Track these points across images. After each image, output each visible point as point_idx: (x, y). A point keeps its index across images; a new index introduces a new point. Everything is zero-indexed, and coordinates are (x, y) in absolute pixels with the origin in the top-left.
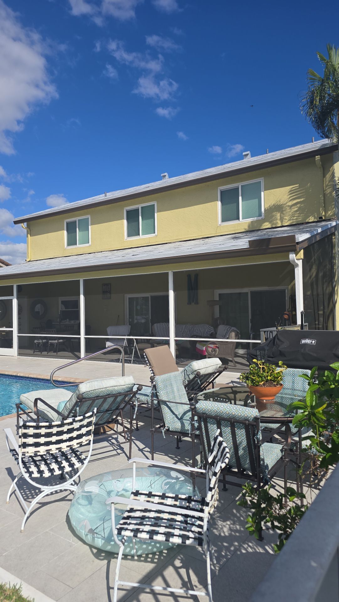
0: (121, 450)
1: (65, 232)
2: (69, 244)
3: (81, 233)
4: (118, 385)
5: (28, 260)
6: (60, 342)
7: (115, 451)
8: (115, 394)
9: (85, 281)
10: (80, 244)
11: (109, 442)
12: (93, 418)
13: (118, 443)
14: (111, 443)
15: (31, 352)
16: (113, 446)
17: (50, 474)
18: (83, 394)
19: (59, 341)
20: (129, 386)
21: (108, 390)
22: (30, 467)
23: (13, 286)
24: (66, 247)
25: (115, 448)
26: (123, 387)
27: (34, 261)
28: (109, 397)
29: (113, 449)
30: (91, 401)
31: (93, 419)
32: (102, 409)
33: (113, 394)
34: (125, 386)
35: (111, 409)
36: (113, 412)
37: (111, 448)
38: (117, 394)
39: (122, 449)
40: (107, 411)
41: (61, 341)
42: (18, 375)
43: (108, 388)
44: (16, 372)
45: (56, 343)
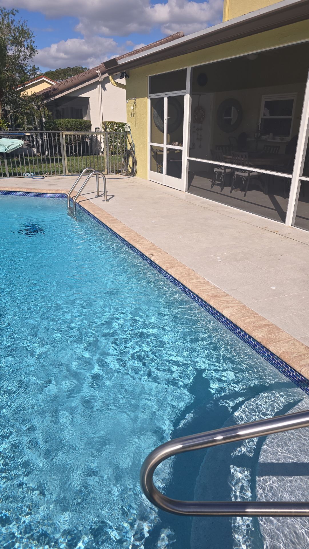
23: (185, 70)
45: (245, 177)
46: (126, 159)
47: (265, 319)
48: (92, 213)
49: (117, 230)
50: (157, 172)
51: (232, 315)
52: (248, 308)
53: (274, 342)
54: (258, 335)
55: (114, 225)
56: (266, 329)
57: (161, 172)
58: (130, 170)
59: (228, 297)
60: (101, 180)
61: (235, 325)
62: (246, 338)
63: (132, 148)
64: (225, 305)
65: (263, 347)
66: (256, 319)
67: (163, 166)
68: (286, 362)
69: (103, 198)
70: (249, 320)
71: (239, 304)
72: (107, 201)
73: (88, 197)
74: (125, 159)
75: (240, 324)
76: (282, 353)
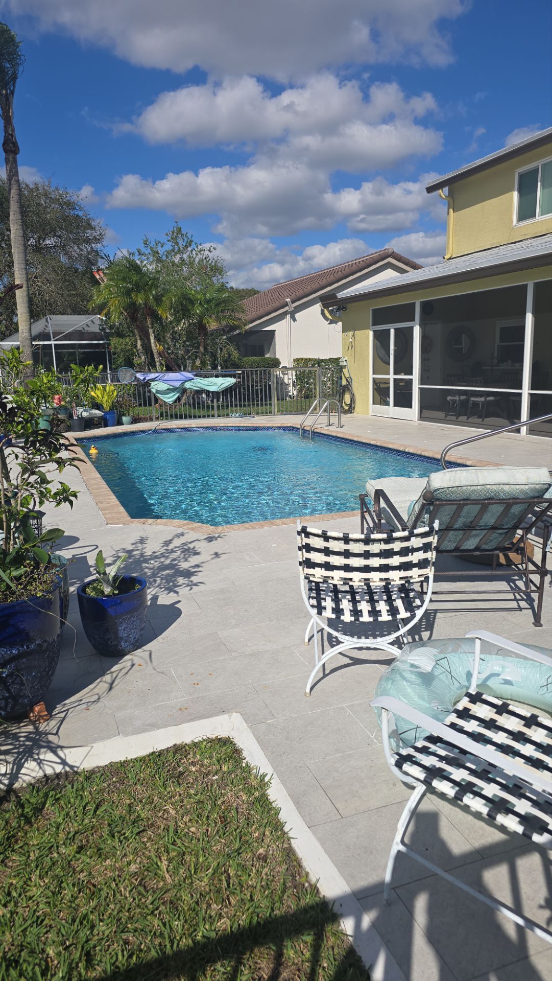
0: (527, 603)
1: (516, 194)
2: (521, 218)
3: (547, 190)
4: (511, 483)
5: (447, 257)
6: (489, 401)
7: (515, 602)
8: (506, 499)
9: (537, 285)
10: (542, 215)
11: (511, 584)
12: (432, 537)
13: (527, 589)
14: (514, 586)
15: (441, 415)
16: (516, 595)
17: (352, 619)
18: (435, 491)
19: (488, 399)
20: (537, 486)
21: (488, 491)
22: (325, 599)
23: (414, 304)
24: (514, 223)
25: (518, 597)
26: (522, 487)
27: (458, 257)
28: (492, 504)
29: (513, 598)
30: (455, 507)
31: (434, 540)
32: (483, 524)
33: (500, 499)
34: (527, 487)
35: (503, 525)
36: (508, 532)
37: (511, 596)
38: (509, 499)
39: (530, 601)
40: (494, 528)
41: (491, 398)
42: (407, 450)
43: (488, 486)
44: (404, 445)
45: (481, 402)
46: (341, 395)
48: (334, 435)
50: (382, 405)
57: (387, 404)
58: (347, 407)
63: (349, 383)
67: (389, 399)
69: (335, 426)
72: (341, 427)
73: (320, 426)
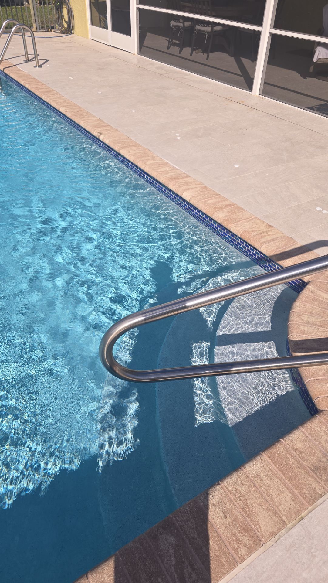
45: (208, 33)
46: (59, 9)
47: (227, 200)
48: (22, 83)
49: (55, 104)
50: (100, 27)
51: (193, 197)
52: (210, 189)
53: (235, 222)
54: (219, 217)
55: (51, 97)
56: (228, 209)
57: (106, 27)
58: (66, 25)
59: (188, 178)
60: (29, 40)
61: (195, 208)
62: (207, 221)
64: (185, 187)
65: (224, 228)
66: (217, 200)
67: (107, 19)
68: (247, 241)
69: (34, 63)
70: (209, 202)
71: (200, 186)
72: (40, 66)
73: (14, 62)
74: (57, 10)
75: (200, 206)
76: (243, 233)
